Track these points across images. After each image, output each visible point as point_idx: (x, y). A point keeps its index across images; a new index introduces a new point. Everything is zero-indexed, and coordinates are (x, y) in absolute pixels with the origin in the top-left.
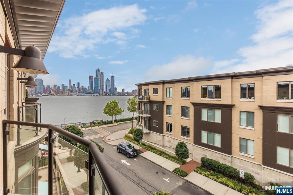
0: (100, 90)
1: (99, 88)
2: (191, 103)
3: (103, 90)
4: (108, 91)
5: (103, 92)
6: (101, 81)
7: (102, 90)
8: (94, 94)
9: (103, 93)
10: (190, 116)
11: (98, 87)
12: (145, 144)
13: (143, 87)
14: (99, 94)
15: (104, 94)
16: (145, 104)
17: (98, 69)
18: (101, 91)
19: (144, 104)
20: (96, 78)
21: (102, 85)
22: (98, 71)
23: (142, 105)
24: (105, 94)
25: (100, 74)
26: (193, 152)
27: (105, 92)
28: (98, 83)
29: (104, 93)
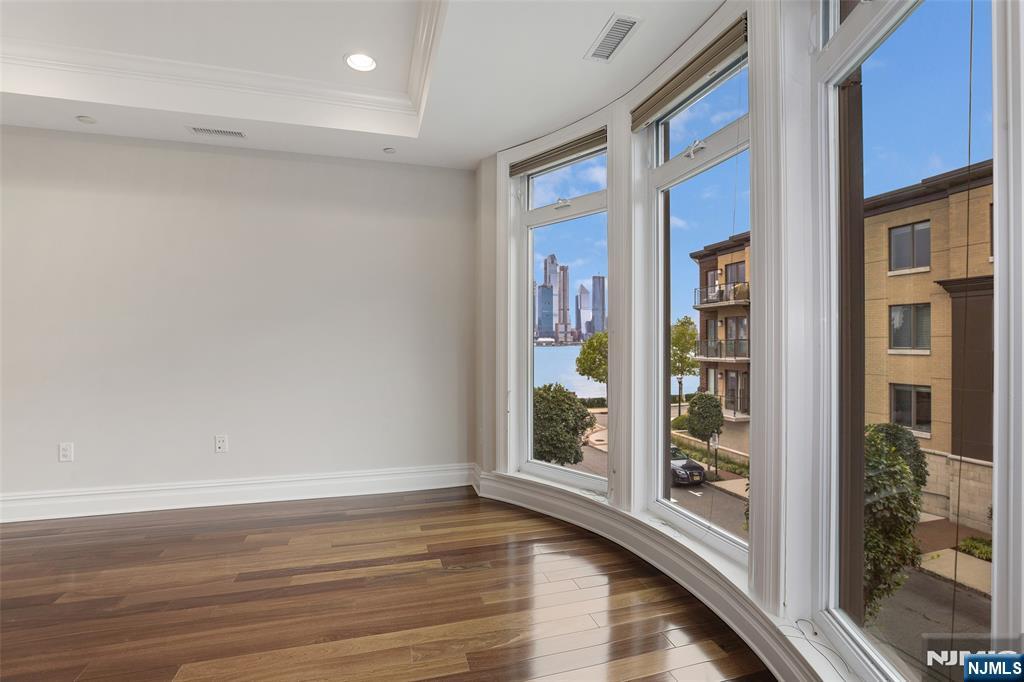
0: (556, 325)
1: (555, 320)
2: (938, 282)
3: (566, 327)
4: (584, 330)
5: (566, 333)
6: (560, 295)
7: (563, 326)
8: (541, 340)
9: (566, 336)
10: (932, 340)
11: (550, 316)
12: (729, 459)
13: (720, 258)
14: (553, 340)
15: (570, 338)
16: (730, 321)
17: (553, 258)
18: (562, 328)
19: (726, 319)
20: (544, 286)
21: (564, 310)
22: (553, 262)
23: (719, 324)
24: (574, 340)
25: (558, 270)
26: (948, 488)
27: (572, 333)
28: (550, 303)
29: (569, 335)
